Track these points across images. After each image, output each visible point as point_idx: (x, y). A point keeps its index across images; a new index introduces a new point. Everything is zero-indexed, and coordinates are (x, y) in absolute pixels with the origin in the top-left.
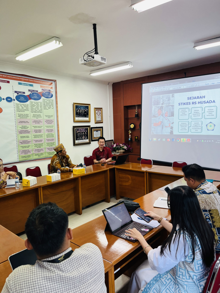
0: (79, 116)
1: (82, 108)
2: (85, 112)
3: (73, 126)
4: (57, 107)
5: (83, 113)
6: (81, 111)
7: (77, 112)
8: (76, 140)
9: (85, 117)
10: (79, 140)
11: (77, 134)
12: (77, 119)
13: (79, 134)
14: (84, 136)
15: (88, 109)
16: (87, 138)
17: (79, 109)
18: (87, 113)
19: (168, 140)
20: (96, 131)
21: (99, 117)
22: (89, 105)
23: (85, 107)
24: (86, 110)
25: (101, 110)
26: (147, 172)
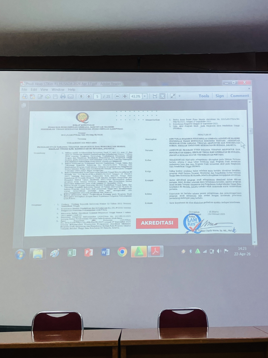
19: (88, 254)
26: (122, 344)
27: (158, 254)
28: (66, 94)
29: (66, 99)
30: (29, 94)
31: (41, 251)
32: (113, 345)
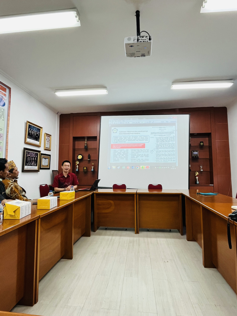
0: (31, 138)
1: (34, 129)
2: (37, 135)
3: (24, 148)
4: (8, 120)
5: (35, 135)
6: (33, 132)
7: (29, 132)
8: (25, 165)
9: (37, 140)
10: (28, 165)
11: (27, 158)
12: (29, 140)
13: (29, 158)
14: (34, 162)
15: (40, 132)
16: (36, 165)
17: (32, 129)
18: (38, 136)
19: (128, 168)
20: (45, 158)
21: (48, 144)
22: (41, 128)
23: (37, 130)
24: (38, 133)
25: (50, 137)
26: (137, 193)
27: (148, 168)
28: (122, 122)
29: (122, 124)
30: (111, 122)
31: (115, 167)
32: (135, 193)
